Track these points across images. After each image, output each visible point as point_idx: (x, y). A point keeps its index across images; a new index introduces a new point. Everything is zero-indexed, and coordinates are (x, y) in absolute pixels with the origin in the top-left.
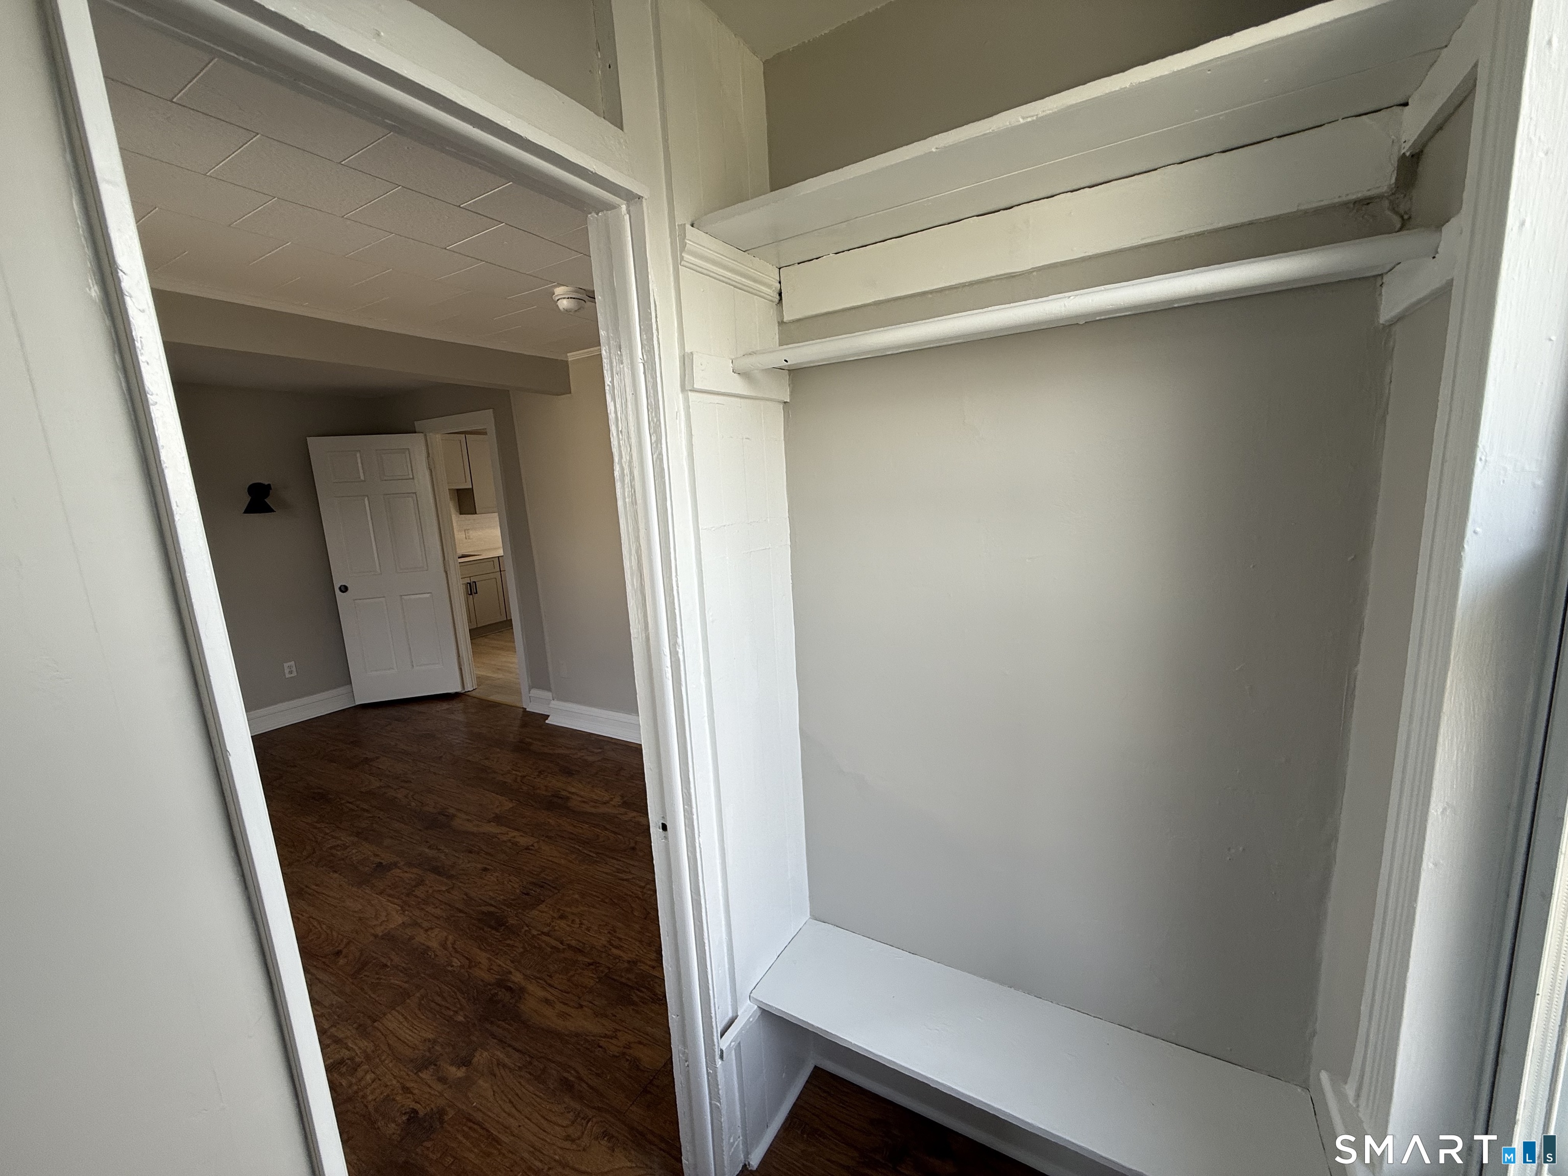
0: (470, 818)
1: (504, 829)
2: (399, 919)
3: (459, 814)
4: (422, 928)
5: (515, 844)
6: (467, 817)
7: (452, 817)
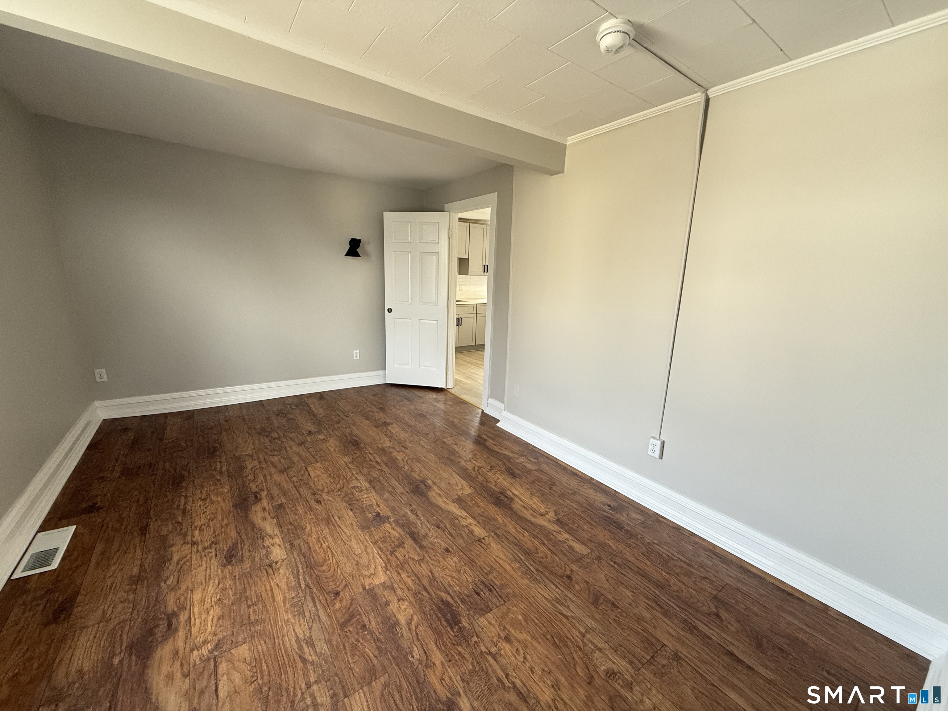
0: (441, 494)
1: (464, 514)
2: (381, 577)
3: (435, 488)
4: (397, 596)
5: (471, 532)
6: (440, 492)
7: (429, 488)
